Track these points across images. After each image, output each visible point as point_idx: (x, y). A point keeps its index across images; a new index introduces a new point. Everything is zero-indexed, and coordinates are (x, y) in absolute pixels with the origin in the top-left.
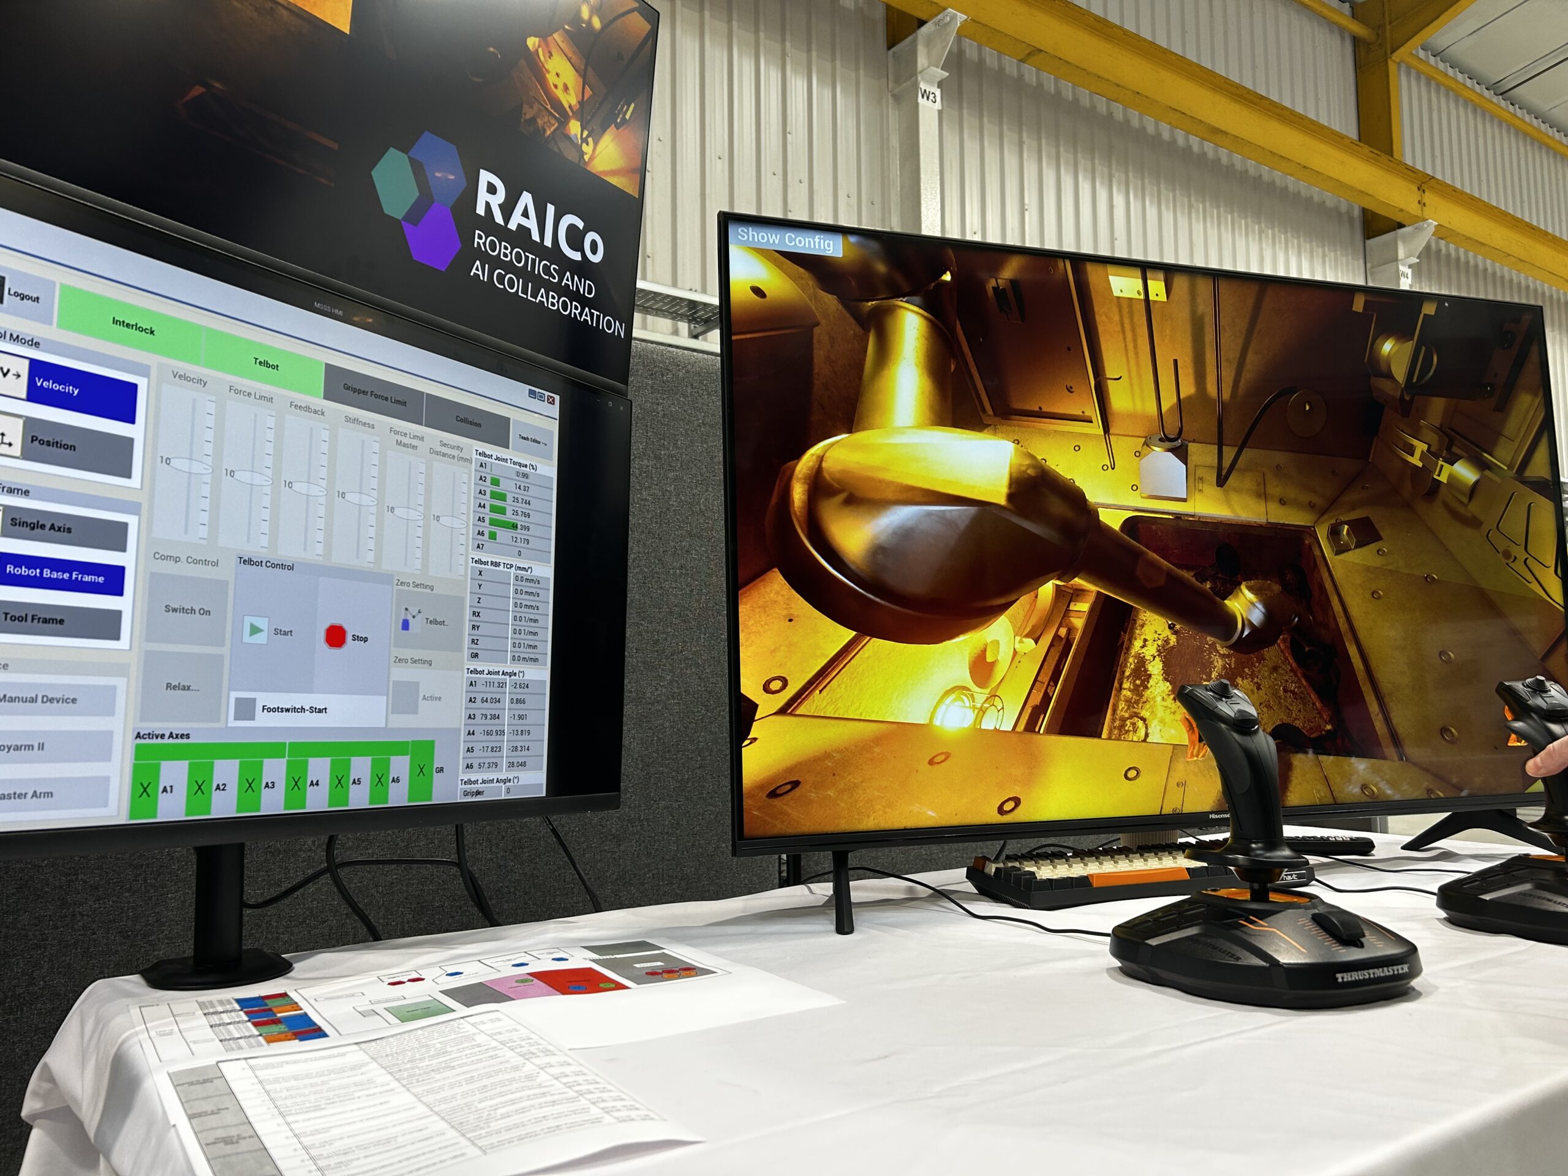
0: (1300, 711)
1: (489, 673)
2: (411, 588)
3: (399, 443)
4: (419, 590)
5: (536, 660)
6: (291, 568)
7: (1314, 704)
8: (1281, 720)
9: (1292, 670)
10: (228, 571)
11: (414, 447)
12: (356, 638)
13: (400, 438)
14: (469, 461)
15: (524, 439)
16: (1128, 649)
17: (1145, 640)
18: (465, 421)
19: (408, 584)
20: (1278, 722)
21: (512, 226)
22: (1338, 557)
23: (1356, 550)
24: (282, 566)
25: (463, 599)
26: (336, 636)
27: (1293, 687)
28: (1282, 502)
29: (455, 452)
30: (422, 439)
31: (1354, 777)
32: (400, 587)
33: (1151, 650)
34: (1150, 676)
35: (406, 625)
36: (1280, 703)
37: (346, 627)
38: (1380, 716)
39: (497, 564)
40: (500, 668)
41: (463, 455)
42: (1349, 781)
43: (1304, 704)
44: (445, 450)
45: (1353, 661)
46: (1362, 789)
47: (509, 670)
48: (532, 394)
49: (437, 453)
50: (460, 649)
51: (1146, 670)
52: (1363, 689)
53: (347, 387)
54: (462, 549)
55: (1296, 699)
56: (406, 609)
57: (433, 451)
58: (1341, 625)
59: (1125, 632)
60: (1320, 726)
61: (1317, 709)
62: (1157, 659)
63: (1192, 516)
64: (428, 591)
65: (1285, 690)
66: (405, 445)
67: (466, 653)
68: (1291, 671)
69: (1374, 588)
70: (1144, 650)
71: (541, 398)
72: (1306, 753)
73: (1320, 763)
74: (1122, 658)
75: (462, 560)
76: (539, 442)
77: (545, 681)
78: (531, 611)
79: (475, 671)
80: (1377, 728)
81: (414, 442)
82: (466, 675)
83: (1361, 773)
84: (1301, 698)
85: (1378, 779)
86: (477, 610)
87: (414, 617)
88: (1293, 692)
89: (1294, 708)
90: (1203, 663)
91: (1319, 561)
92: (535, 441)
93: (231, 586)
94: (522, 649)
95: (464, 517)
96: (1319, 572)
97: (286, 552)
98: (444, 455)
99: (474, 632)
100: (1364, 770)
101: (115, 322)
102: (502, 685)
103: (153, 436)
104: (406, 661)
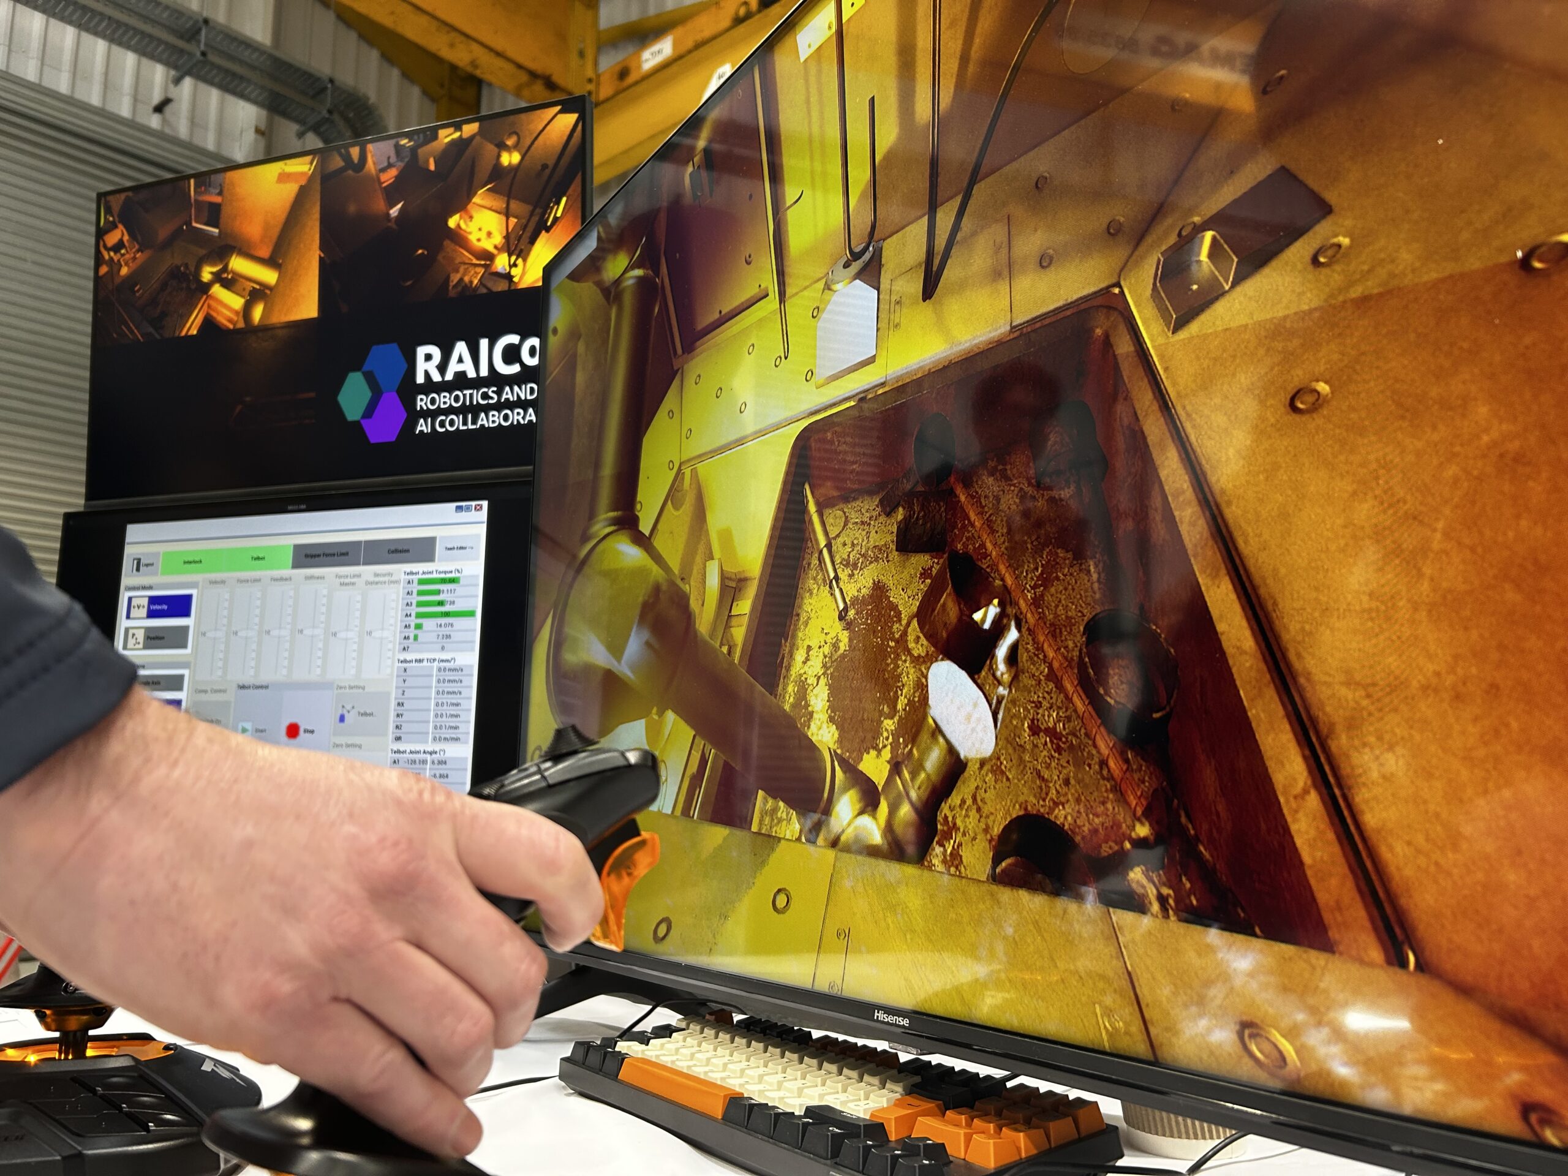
0: (1067, 782)
1: (411, 752)
2: (347, 690)
3: (342, 584)
4: (355, 691)
5: (457, 739)
6: (267, 687)
7: (1103, 763)
8: (1024, 806)
9: (1052, 676)
10: (231, 696)
11: (353, 584)
12: (306, 731)
13: (342, 580)
14: (397, 582)
15: (451, 549)
16: (788, 669)
17: (809, 648)
18: (396, 551)
19: (345, 688)
20: (1016, 812)
21: (449, 376)
22: (1183, 334)
23: (1239, 289)
24: (261, 687)
25: (388, 694)
26: (293, 731)
27: (1050, 719)
28: (1045, 262)
29: (386, 579)
30: (359, 576)
31: (1217, 993)
32: (339, 691)
33: (815, 666)
34: (811, 714)
35: (342, 719)
36: (1021, 759)
37: (300, 724)
38: (1313, 800)
39: (421, 661)
40: (420, 747)
41: (393, 578)
42: (1201, 1001)
43: (1079, 764)
44: (377, 579)
45: (1221, 627)
46: (1241, 1035)
47: (430, 749)
48: (459, 508)
49: (372, 583)
50: (385, 734)
51: (807, 705)
52: (1251, 713)
53: (307, 556)
54: (390, 654)
55: (1058, 750)
56: (343, 707)
57: (368, 583)
58: (1184, 529)
59: (786, 640)
60: (1116, 825)
61: (1111, 778)
62: (823, 681)
63: (883, 384)
64: (361, 691)
65: (1035, 730)
66: (347, 584)
67: (391, 737)
68: (1048, 678)
69: (1298, 377)
70: (806, 668)
71: (468, 509)
72: (1079, 898)
73: (1114, 933)
74: (780, 687)
75: (389, 662)
76: (465, 548)
77: (467, 758)
78: (452, 696)
79: (398, 752)
80: (1299, 842)
81: (353, 580)
82: (390, 754)
83: (1238, 982)
84: (1071, 747)
85: (1300, 1017)
86: (400, 701)
87: (349, 712)
88: (1051, 732)
89: (1052, 775)
90: (885, 680)
91: (1129, 370)
92: (461, 548)
93: (233, 705)
94: (443, 730)
95: (392, 628)
96: (1127, 398)
97: (263, 679)
98: (377, 583)
99: (398, 719)
100: (1251, 975)
101: (185, 563)
102: (424, 762)
103: (198, 623)
104: (342, 746)
